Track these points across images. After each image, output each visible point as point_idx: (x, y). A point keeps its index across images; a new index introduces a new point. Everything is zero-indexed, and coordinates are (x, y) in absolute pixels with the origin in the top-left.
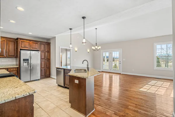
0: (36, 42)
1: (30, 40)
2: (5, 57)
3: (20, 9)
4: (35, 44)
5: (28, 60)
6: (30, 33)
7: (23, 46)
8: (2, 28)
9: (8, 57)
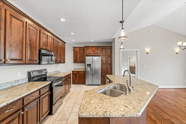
0: (98, 47)
1: (93, 47)
2: (79, 63)
3: (63, 20)
4: (96, 50)
5: (90, 65)
6: (92, 40)
7: (88, 53)
8: (74, 40)
9: (80, 63)
